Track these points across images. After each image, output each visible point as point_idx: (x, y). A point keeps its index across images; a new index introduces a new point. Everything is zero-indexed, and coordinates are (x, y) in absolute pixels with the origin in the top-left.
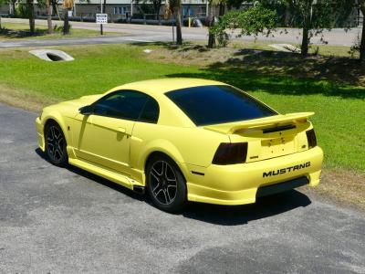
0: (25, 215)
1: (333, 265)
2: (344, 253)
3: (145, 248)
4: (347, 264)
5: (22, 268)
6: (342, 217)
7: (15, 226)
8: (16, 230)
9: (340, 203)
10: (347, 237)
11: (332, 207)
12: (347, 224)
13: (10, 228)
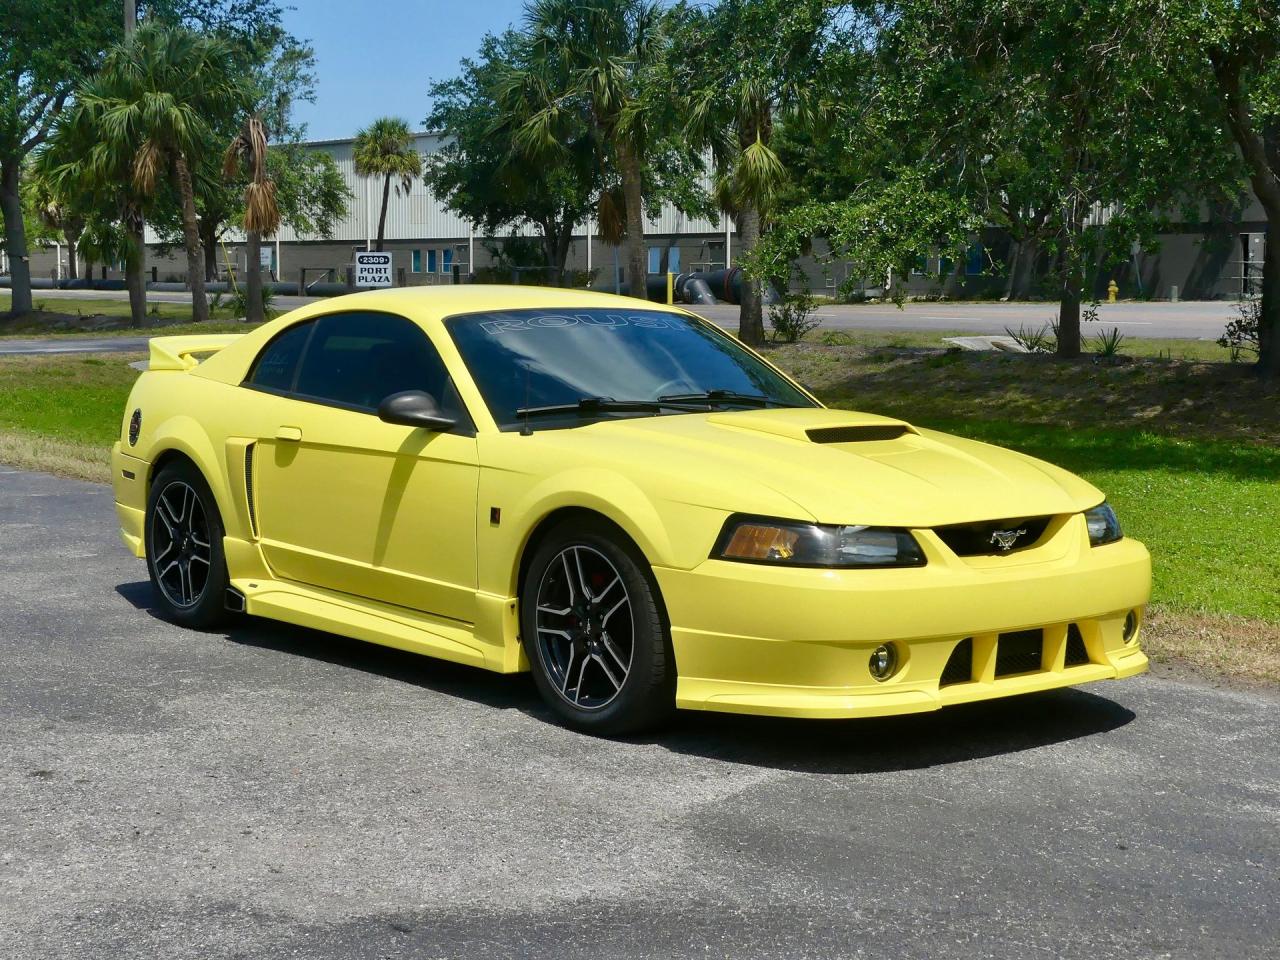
0: (152, 709)
1: (1218, 811)
2: (1253, 787)
3: (569, 777)
4: (1267, 809)
5: (153, 822)
6: (1236, 708)
7: (120, 732)
8: (127, 740)
9: (1226, 679)
10: (1256, 751)
11: (1199, 689)
12: (1253, 723)
13: (104, 739)
